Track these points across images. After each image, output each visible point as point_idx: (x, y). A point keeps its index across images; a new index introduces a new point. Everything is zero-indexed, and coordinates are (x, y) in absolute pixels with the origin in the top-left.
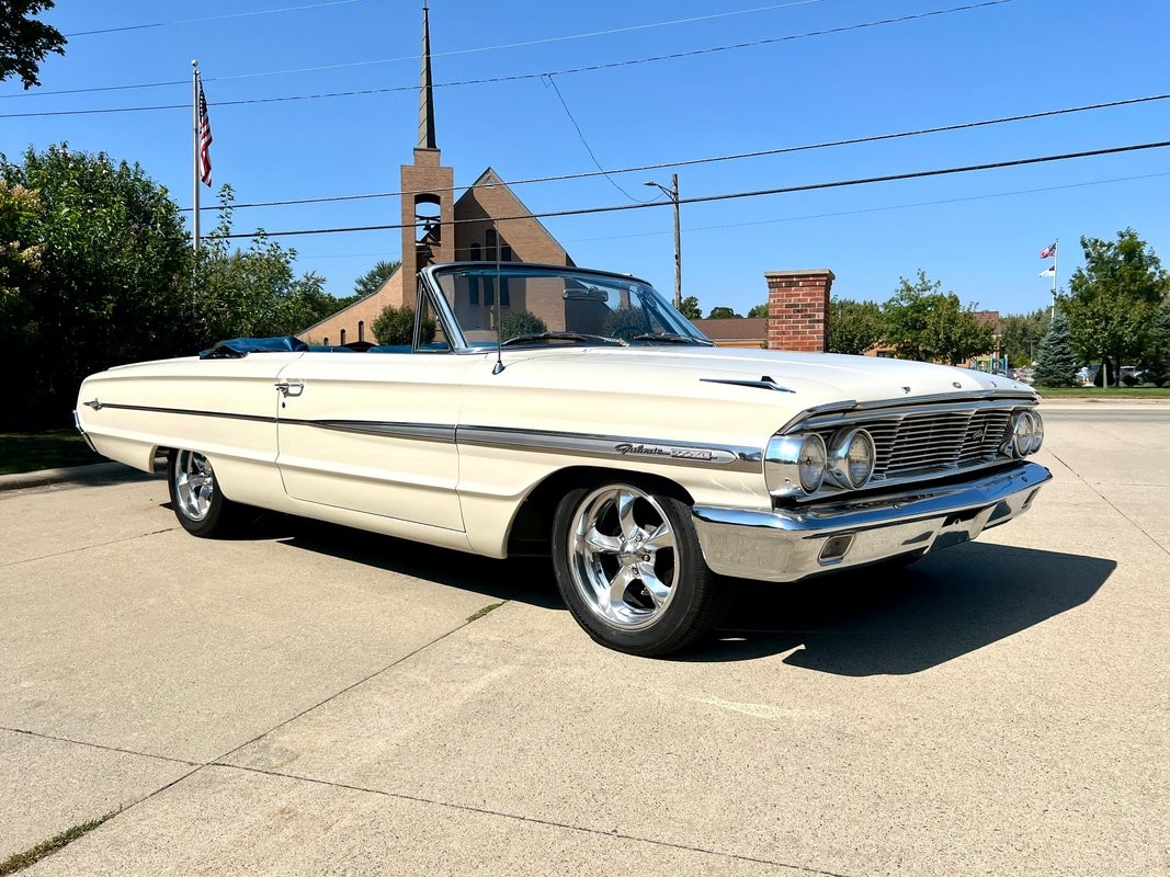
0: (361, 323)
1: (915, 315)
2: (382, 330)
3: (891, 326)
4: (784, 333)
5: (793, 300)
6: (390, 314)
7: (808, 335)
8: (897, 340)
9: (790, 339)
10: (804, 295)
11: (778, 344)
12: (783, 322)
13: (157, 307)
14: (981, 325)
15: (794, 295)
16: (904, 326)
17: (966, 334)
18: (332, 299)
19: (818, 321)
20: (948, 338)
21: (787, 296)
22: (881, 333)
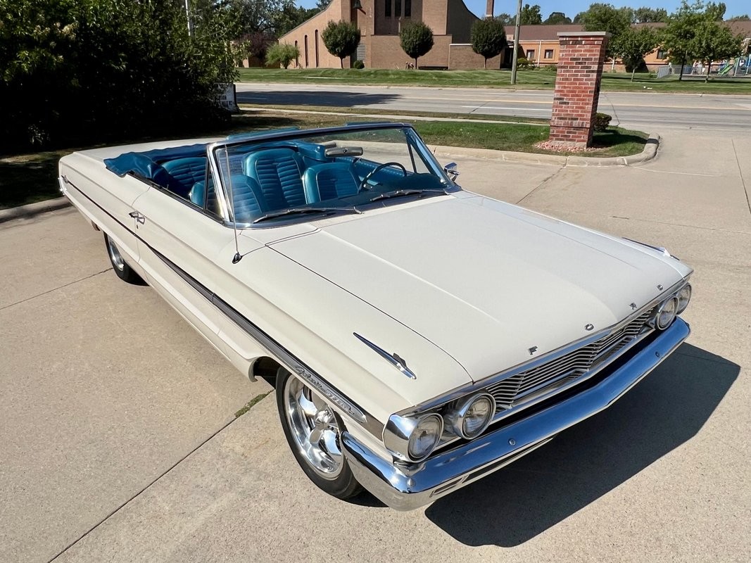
0: (316, 31)
1: (688, 27)
2: (327, 37)
3: (669, 35)
4: (567, 79)
5: (576, 55)
6: (332, 26)
7: (584, 81)
8: (671, 46)
9: (571, 84)
10: (585, 51)
11: (562, 87)
12: (568, 71)
13: (154, 58)
14: (734, 36)
15: (578, 51)
16: (677, 37)
17: (721, 43)
18: (302, 10)
19: (593, 71)
20: (708, 46)
21: (572, 51)
22: (660, 41)
